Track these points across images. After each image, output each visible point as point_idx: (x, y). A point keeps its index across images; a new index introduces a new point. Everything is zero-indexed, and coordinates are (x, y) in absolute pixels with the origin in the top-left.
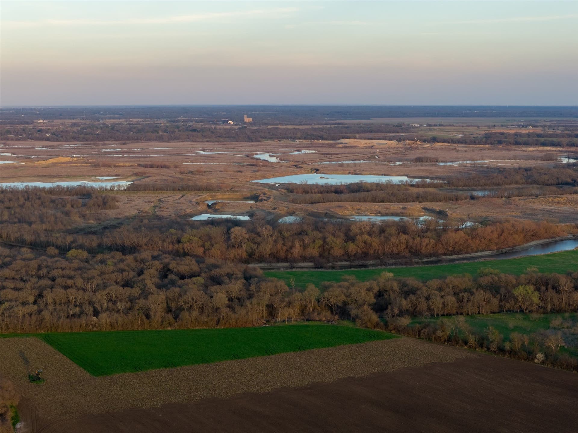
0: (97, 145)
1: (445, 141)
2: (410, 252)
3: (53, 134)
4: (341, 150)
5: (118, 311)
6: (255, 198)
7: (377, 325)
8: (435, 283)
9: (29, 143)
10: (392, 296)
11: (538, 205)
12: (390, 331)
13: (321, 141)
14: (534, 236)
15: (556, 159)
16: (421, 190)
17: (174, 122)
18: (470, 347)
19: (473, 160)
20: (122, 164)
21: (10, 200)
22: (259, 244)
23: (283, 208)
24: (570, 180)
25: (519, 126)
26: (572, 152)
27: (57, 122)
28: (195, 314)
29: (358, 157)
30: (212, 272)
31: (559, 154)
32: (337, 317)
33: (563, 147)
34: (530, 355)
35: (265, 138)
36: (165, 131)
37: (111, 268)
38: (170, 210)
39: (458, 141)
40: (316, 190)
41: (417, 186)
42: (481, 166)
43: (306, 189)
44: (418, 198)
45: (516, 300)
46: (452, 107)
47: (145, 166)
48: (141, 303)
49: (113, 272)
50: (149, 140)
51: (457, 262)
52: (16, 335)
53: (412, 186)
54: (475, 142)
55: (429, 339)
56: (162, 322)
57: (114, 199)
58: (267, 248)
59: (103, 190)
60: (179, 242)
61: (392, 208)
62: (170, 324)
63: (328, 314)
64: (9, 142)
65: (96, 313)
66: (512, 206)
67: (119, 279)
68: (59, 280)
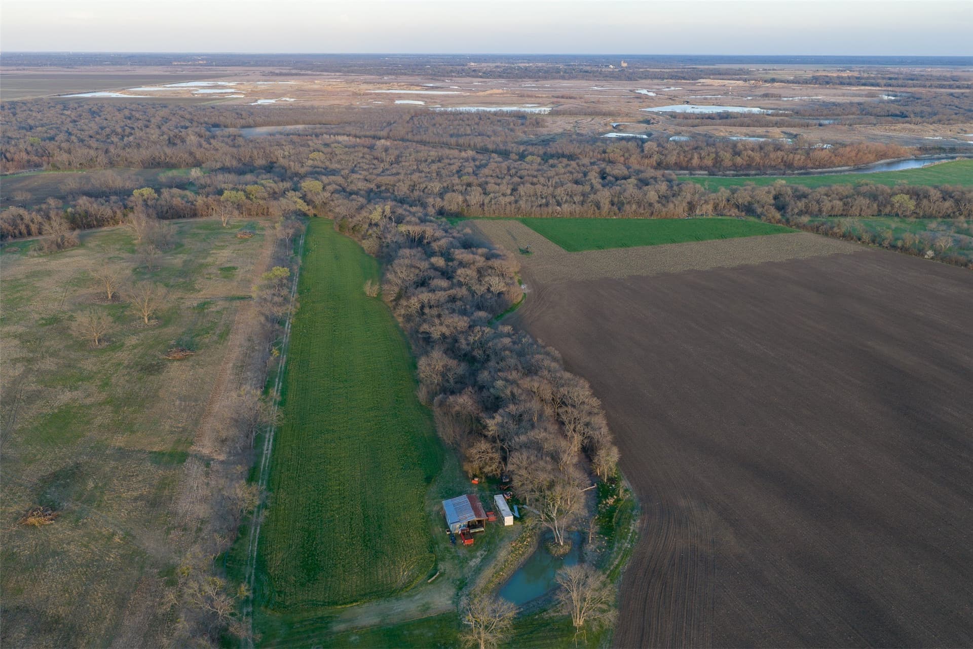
0: (518, 82)
1: (782, 81)
2: (785, 165)
3: (484, 73)
4: (700, 88)
5: (575, 203)
6: (648, 122)
7: (779, 221)
8: (823, 190)
9: (468, 79)
10: (787, 199)
11: (878, 131)
12: (791, 226)
13: (683, 81)
14: (884, 156)
15: (878, 97)
16: (778, 118)
17: (569, 65)
18: (863, 242)
19: (809, 96)
20: (540, 95)
21: (468, 119)
22: (666, 156)
23: (671, 129)
24: (898, 113)
25: (838, 71)
26: (890, 91)
27: (483, 65)
28: (634, 207)
29: (717, 93)
30: (640, 176)
31: (880, 92)
32: (743, 213)
33: (881, 87)
34: (921, 252)
35: (641, 78)
36: (565, 72)
37: (563, 171)
38: (586, 129)
39: (793, 82)
40: (694, 117)
41: (772, 115)
42: (818, 100)
43: (686, 116)
44: (777, 124)
45: (892, 206)
46: (778, 57)
47: (558, 97)
48: (592, 196)
49: (565, 173)
50: (554, 78)
51: (826, 174)
52: (501, 218)
53: (768, 115)
54: (806, 82)
55: (826, 234)
56: (609, 212)
57: (543, 120)
58: (672, 159)
59: (533, 114)
60: (604, 152)
61: (757, 131)
62: (615, 214)
63: (736, 211)
64: (454, 79)
65: (559, 204)
66: (856, 132)
67: (570, 178)
68: (526, 178)
